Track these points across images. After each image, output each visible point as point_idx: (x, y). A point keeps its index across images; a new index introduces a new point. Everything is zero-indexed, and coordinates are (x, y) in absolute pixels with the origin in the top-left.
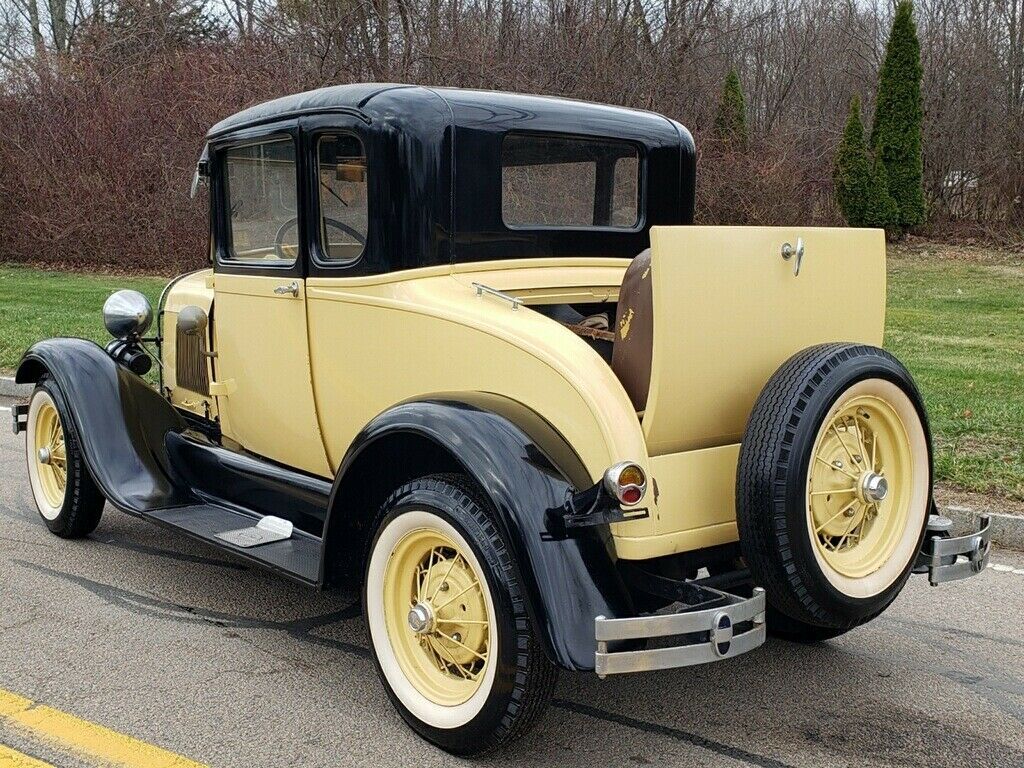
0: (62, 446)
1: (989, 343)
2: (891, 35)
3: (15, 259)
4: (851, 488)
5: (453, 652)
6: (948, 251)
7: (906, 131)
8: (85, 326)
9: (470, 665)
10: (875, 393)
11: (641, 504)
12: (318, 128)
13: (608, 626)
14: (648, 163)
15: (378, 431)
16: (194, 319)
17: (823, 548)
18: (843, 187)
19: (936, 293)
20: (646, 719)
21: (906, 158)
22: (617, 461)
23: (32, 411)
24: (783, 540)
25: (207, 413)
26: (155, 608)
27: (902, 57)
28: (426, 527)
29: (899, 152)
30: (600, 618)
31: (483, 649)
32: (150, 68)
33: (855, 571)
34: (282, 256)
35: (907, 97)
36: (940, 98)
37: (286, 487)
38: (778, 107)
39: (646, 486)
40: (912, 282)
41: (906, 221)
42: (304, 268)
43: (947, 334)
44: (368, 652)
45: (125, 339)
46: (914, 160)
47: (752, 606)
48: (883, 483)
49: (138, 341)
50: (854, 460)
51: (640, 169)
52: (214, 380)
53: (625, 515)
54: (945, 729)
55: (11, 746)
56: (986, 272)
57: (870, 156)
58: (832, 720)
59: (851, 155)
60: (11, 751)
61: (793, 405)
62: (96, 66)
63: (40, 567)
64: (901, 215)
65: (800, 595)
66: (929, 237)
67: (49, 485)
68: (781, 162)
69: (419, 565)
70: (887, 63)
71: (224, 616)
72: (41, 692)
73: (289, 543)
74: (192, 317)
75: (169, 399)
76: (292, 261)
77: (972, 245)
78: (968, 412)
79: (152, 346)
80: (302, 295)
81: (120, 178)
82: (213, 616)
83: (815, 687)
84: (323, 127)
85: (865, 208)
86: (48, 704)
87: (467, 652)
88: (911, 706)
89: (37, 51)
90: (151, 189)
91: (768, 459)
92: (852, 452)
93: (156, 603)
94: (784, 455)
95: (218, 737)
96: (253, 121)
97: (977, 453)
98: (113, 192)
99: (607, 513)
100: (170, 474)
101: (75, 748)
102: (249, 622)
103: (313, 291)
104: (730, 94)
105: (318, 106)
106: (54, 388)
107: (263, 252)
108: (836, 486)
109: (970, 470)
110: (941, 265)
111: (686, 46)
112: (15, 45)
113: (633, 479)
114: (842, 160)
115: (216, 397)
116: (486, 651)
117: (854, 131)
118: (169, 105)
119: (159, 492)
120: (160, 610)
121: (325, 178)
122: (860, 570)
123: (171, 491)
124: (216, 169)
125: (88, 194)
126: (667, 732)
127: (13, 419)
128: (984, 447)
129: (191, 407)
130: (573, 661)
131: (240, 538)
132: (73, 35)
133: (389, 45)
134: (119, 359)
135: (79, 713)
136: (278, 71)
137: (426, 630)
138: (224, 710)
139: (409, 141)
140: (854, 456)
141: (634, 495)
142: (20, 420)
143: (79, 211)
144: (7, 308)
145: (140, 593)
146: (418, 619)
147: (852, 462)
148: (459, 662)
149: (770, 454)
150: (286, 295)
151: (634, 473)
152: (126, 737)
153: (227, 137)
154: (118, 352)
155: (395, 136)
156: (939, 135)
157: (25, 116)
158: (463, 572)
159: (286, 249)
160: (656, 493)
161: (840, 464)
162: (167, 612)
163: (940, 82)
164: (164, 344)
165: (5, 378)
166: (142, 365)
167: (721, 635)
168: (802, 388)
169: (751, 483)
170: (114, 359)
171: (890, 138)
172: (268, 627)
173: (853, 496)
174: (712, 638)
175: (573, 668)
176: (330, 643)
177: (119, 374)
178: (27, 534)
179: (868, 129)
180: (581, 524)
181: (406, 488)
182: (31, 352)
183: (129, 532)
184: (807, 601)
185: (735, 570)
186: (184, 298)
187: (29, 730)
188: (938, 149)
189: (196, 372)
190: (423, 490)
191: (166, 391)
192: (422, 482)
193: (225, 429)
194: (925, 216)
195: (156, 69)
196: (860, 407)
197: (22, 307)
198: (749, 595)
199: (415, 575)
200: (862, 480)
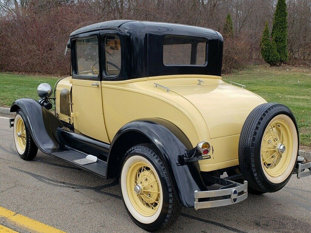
0: (25, 132)
1: (308, 98)
2: (278, 2)
3: (9, 71)
4: (274, 149)
5: (148, 199)
6: (294, 69)
7: (282, 32)
8: (31, 92)
9: (153, 204)
10: (282, 119)
11: (209, 154)
12: (105, 34)
13: (199, 194)
14: (209, 45)
15: (124, 130)
16: (66, 93)
17: (265, 167)
18: (263, 49)
19: (291, 82)
20: (206, 219)
21: (282, 40)
22: (201, 141)
23: (15, 120)
24: (253, 166)
25: (70, 122)
26: (53, 183)
27: (281, 9)
28: (141, 160)
29: (280, 39)
30: (196, 191)
31: (157, 200)
32: (50, 12)
33: (275, 175)
34: (94, 73)
35: (283, 22)
36: (292, 22)
37: (94, 146)
38: (243, 25)
39: (210, 149)
40: (284, 79)
41: (282, 60)
42: (101, 78)
43: (295, 95)
44: (121, 197)
45: (44, 98)
46: (285, 41)
47: (243, 187)
48: (284, 147)
49: (48, 99)
51: (206, 47)
52: (72, 112)
53: (203, 158)
54: (299, 222)
55: (9, 227)
56: (306, 76)
57: (271, 40)
58: (264, 219)
59: (265, 40)
60: (8, 229)
61: (257, 123)
62: (34, 11)
63: (17, 169)
64: (280, 58)
65: (258, 183)
66: (289, 64)
67: (21, 144)
68: (244, 42)
69: (138, 171)
70: (277, 11)
71: (74, 185)
72: (18, 209)
73: (96, 163)
74: (65, 92)
75: (58, 117)
76: (97, 76)
77: (302, 67)
78: (303, 120)
79: (53, 101)
80: (100, 86)
81: (41, 46)
82: (71, 185)
83: (258, 208)
84: (106, 34)
85: (269, 56)
86: (20, 214)
87: (152, 200)
88: (288, 215)
89: (16, 7)
90: (51, 49)
91: (249, 140)
92: (274, 137)
93: (53, 181)
94: (254, 139)
95: (73, 224)
96: (85, 31)
97: (306, 133)
98: (39, 50)
99: (198, 157)
100: (58, 141)
101: (29, 228)
102: (82, 187)
103: (103, 85)
104: (228, 20)
105: (105, 27)
106: (22, 114)
107: (87, 72)
108: (269, 148)
109: (304, 139)
110: (293, 73)
111: (215, 5)
112: (9, 5)
113: (206, 147)
114: (263, 41)
115: (73, 117)
117: (266, 32)
118: (56, 24)
119: (55, 147)
120: (55, 183)
121: (107, 48)
122: (277, 174)
123: (59, 146)
124: (73, 46)
125: (31, 51)
126: (213, 223)
127: (9, 123)
128: (308, 131)
129: (65, 120)
130: (187, 204)
131: (80, 162)
132: (27, 2)
133: (124, 5)
134: (42, 105)
135: (30, 216)
136: (90, 13)
137: (140, 193)
138: (75, 216)
139: (134, 38)
140: (275, 139)
141: (206, 152)
142: (11, 123)
143: (29, 56)
144: (7, 86)
145: (48, 177)
146: (137, 189)
147: (274, 140)
148: (149, 203)
149: (249, 139)
150: (95, 86)
151: (207, 145)
152: (44, 225)
153: (76, 36)
154: (42, 102)
155: (130, 37)
156: (292, 33)
157: (12, 27)
158: (152, 175)
159: (95, 71)
160: (213, 151)
161: (270, 141)
162: (57, 184)
163: (292, 17)
164: (56, 100)
165: (6, 108)
166: (49, 106)
167: (234, 196)
168: (259, 118)
169: (243, 148)
170: (41, 105)
171: (277, 34)
172: (88, 189)
173: (275, 151)
174: (231, 197)
175: (187, 206)
176: (108, 194)
177: (42, 109)
178: (13, 158)
179: (270, 31)
180: (190, 161)
181: (133, 148)
182: (15, 103)
183: (45, 158)
184: (260, 184)
185: (236, 174)
186: (62, 86)
187: (14, 222)
188: (292, 38)
189: (66, 109)
190: (138, 149)
191: (57, 115)
192: (138, 147)
193: (75, 127)
194: (288, 58)
195: (52, 13)
196: (277, 123)
197: (11, 86)
198: (243, 183)
199: (137, 174)
200: (277, 146)
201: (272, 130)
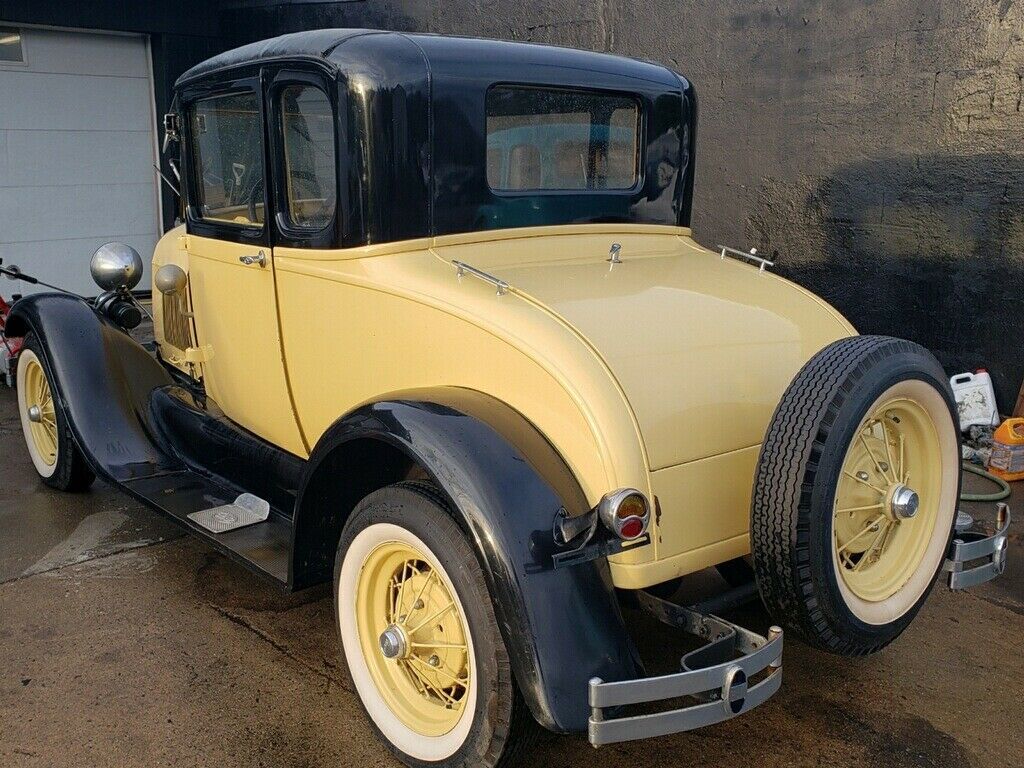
4: (878, 503)
5: (430, 675)
9: (450, 690)
10: (909, 396)
16: (171, 279)
17: (843, 568)
23: (21, 367)
25: (192, 372)
30: (595, 681)
31: (463, 674)
33: (874, 594)
42: (271, 237)
45: (114, 292)
48: (914, 498)
49: (126, 294)
50: (881, 469)
51: (639, 124)
52: (197, 344)
53: (624, 544)
61: (821, 417)
65: (820, 630)
69: (393, 578)
73: (265, 527)
75: (158, 354)
76: (261, 226)
80: (269, 266)
87: (446, 678)
92: (877, 459)
99: (602, 545)
103: (281, 262)
105: (280, 55)
108: (859, 503)
113: (634, 510)
116: (466, 677)
122: (879, 593)
129: (178, 364)
131: (213, 519)
137: (400, 656)
140: (881, 464)
141: (635, 528)
146: (390, 645)
147: (878, 470)
148: (438, 686)
150: (254, 264)
151: (634, 502)
154: (108, 305)
158: (439, 589)
160: (658, 513)
161: (864, 476)
166: (132, 318)
168: (831, 397)
173: (880, 512)
180: (573, 563)
184: (827, 635)
189: (180, 331)
193: (209, 391)
196: (890, 411)
198: (766, 633)
199: (389, 588)
200: (890, 494)
201: (872, 431)
